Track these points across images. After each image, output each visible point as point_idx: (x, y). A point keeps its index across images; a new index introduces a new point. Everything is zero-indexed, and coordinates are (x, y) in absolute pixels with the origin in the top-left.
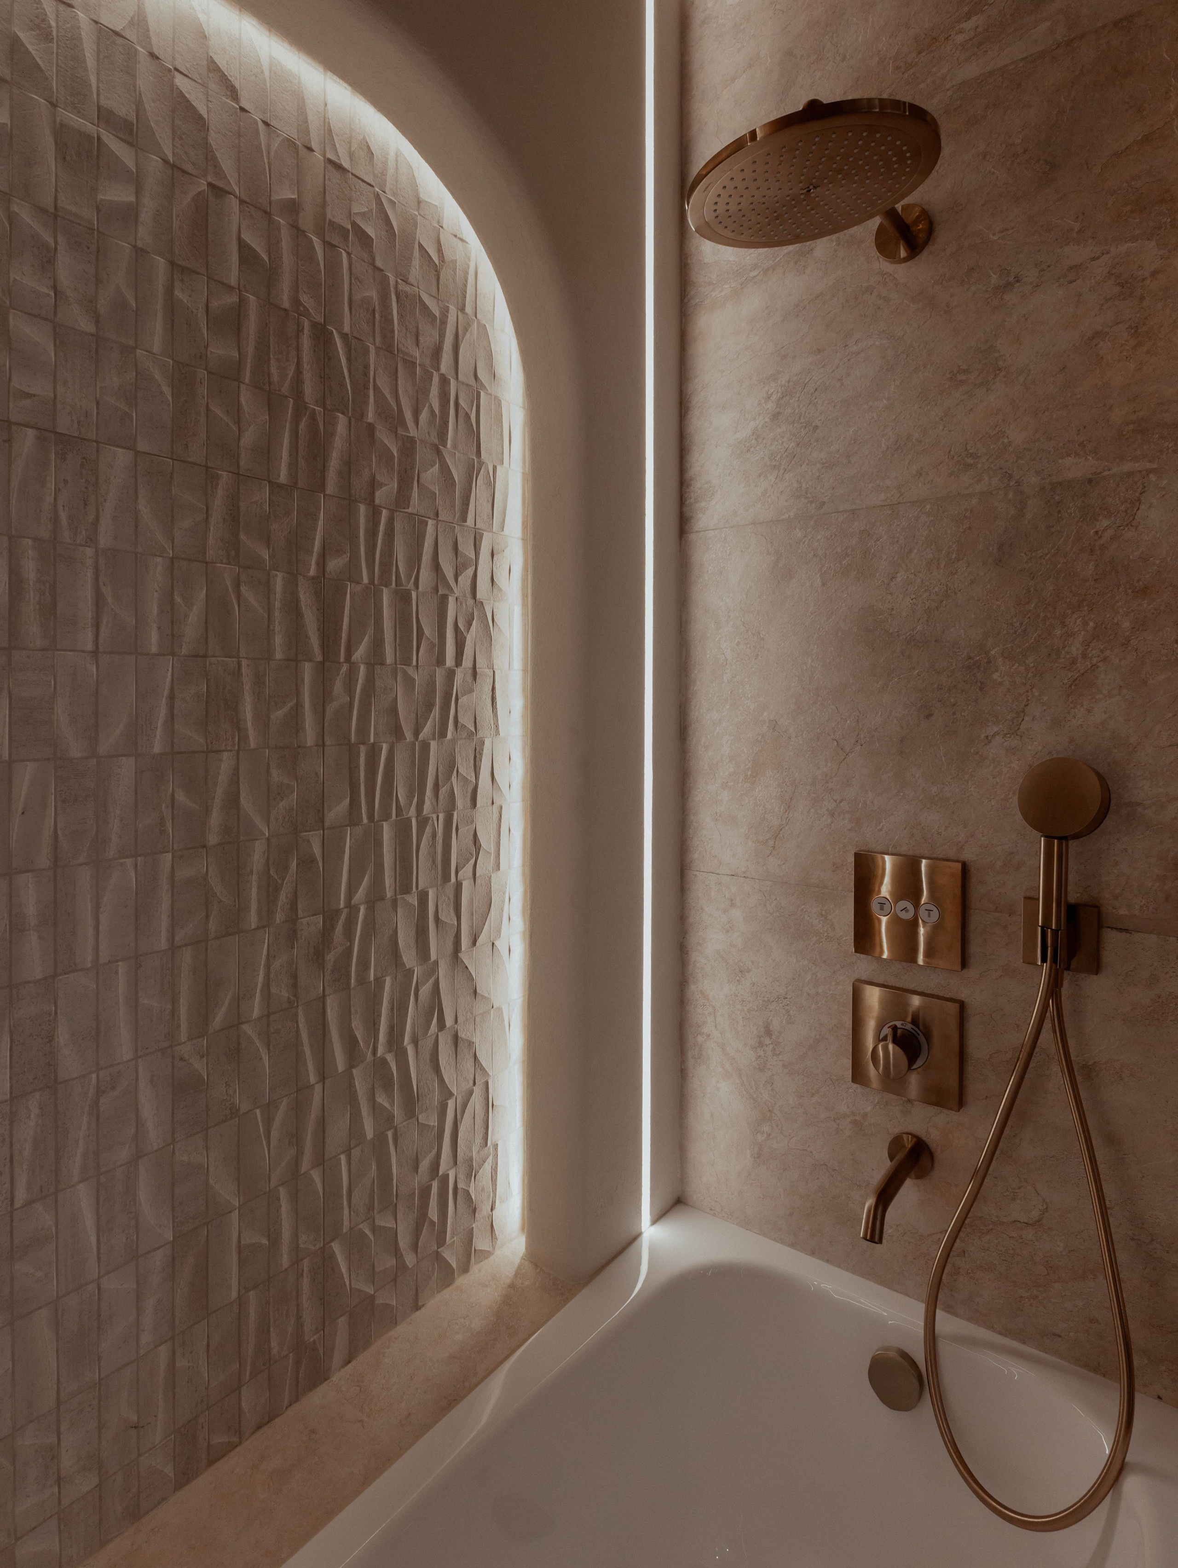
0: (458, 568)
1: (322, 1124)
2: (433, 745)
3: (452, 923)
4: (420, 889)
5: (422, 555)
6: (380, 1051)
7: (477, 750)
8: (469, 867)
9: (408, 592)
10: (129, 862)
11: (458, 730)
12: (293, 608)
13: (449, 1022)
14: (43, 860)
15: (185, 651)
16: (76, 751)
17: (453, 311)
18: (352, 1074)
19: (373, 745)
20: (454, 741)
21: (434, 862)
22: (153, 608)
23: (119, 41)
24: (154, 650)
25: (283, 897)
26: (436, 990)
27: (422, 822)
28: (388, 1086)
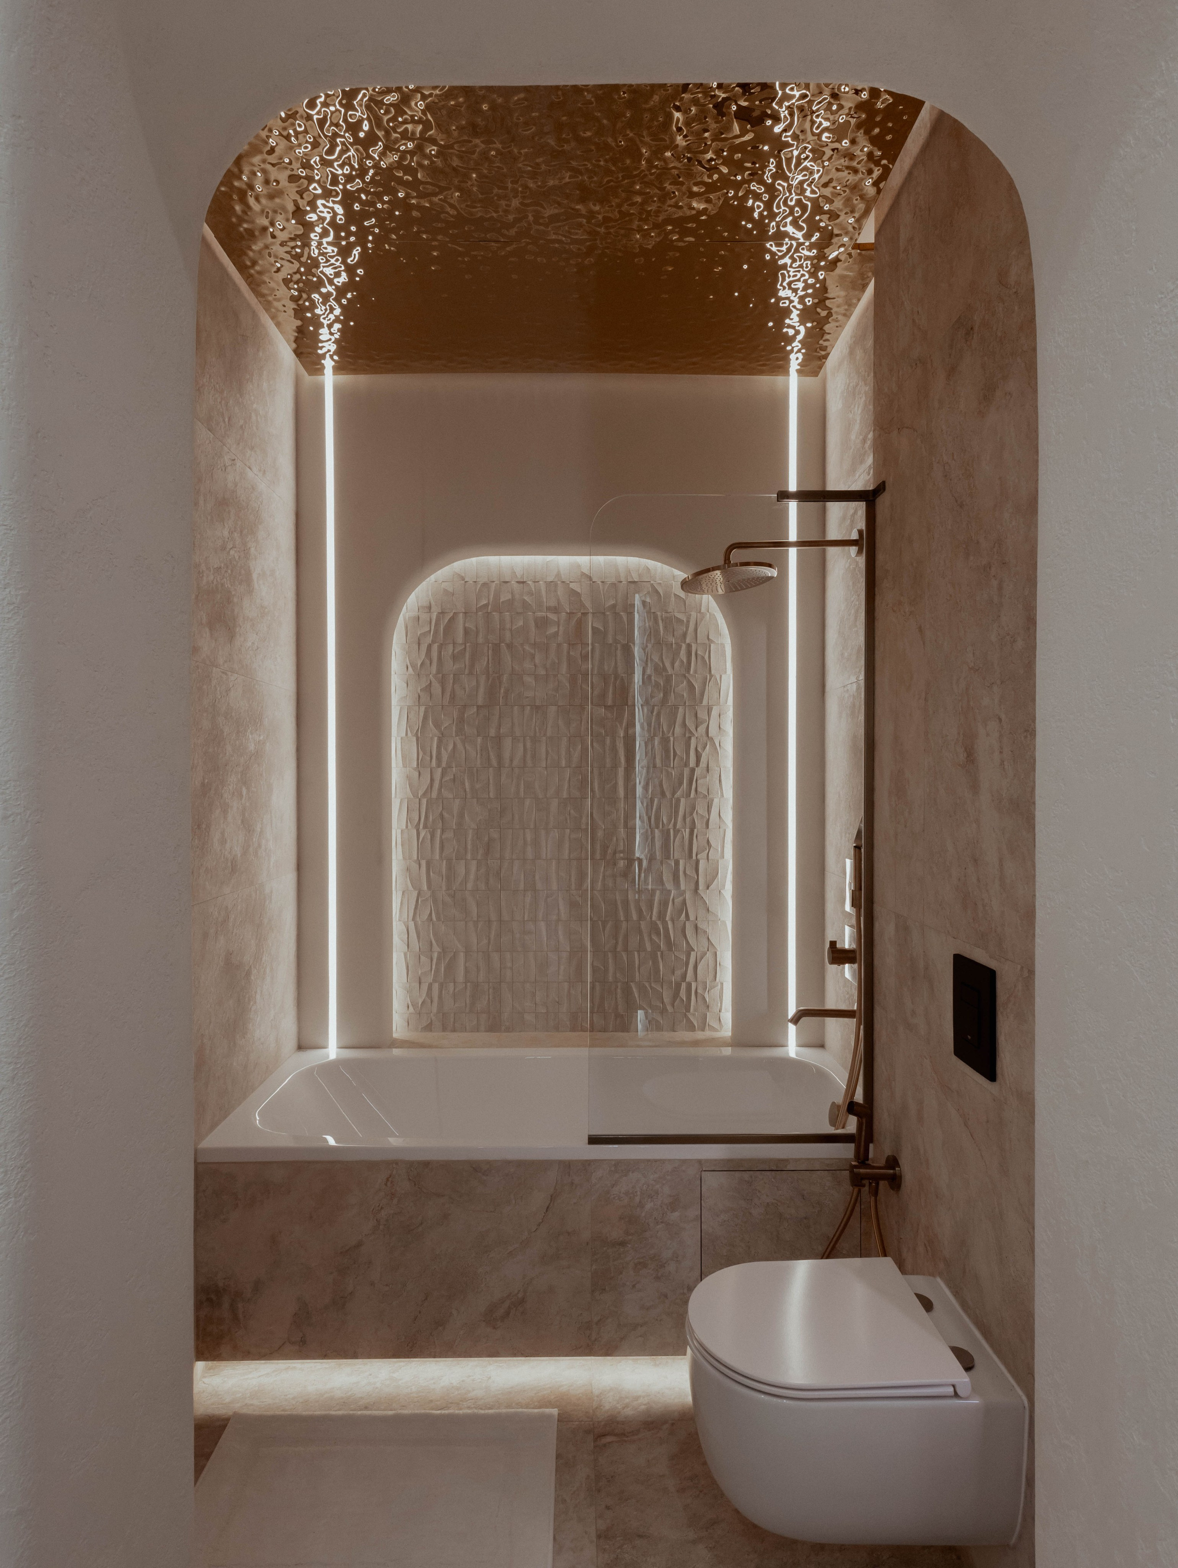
0: (697, 725)
1: (626, 937)
2: (683, 800)
3: (694, 876)
4: (675, 858)
5: (676, 722)
6: (654, 918)
7: (709, 803)
8: (704, 854)
10: (556, 830)
11: (697, 795)
12: (614, 749)
13: (692, 918)
14: (532, 826)
15: (573, 766)
16: (540, 796)
17: (694, 614)
18: (640, 923)
19: (651, 798)
20: (695, 799)
21: (683, 848)
22: (563, 752)
23: (553, 583)
24: (564, 766)
26: (684, 902)
27: (677, 832)
28: (658, 934)
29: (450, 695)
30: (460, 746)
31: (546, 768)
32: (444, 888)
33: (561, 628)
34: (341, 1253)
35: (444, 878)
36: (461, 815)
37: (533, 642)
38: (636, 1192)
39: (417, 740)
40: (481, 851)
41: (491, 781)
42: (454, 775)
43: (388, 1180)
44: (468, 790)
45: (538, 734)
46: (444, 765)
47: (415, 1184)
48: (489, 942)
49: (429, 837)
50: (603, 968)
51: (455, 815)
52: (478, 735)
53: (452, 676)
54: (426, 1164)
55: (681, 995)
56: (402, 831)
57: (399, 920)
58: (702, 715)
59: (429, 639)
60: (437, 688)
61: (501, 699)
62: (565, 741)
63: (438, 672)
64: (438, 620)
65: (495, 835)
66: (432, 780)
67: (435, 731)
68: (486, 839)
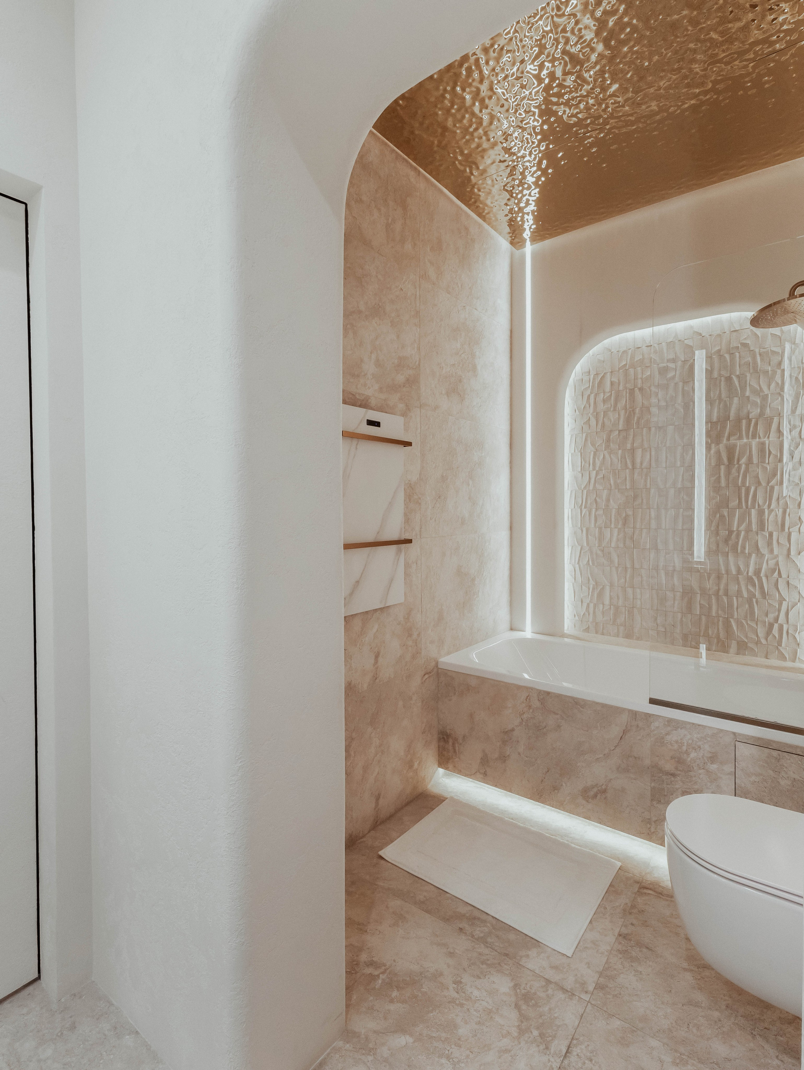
1: (727, 585)
2: (776, 487)
3: (786, 545)
6: (750, 574)
8: (795, 528)
9: (764, 441)
10: (673, 510)
14: (655, 507)
15: (686, 465)
16: (661, 487)
18: (738, 577)
19: (748, 486)
21: (776, 524)
22: (678, 456)
23: (672, 343)
25: (714, 524)
26: (777, 564)
27: (771, 511)
28: (754, 585)
29: (602, 425)
30: (607, 456)
31: (666, 468)
32: (597, 545)
33: (678, 372)
34: (503, 732)
35: (597, 540)
36: (608, 500)
37: (657, 384)
38: (684, 743)
39: (581, 454)
40: (621, 523)
41: (627, 478)
42: (604, 475)
43: (527, 698)
44: (612, 484)
45: (660, 446)
46: (597, 469)
47: (542, 704)
48: (626, 581)
49: (588, 513)
50: (707, 605)
51: (604, 500)
52: (619, 449)
53: (603, 413)
54: (548, 693)
55: (773, 632)
56: (572, 510)
57: (570, 564)
59: (588, 392)
60: (593, 422)
61: (635, 424)
62: (680, 448)
63: (594, 412)
64: (594, 379)
65: (630, 513)
66: (590, 478)
67: (593, 449)
68: (624, 515)
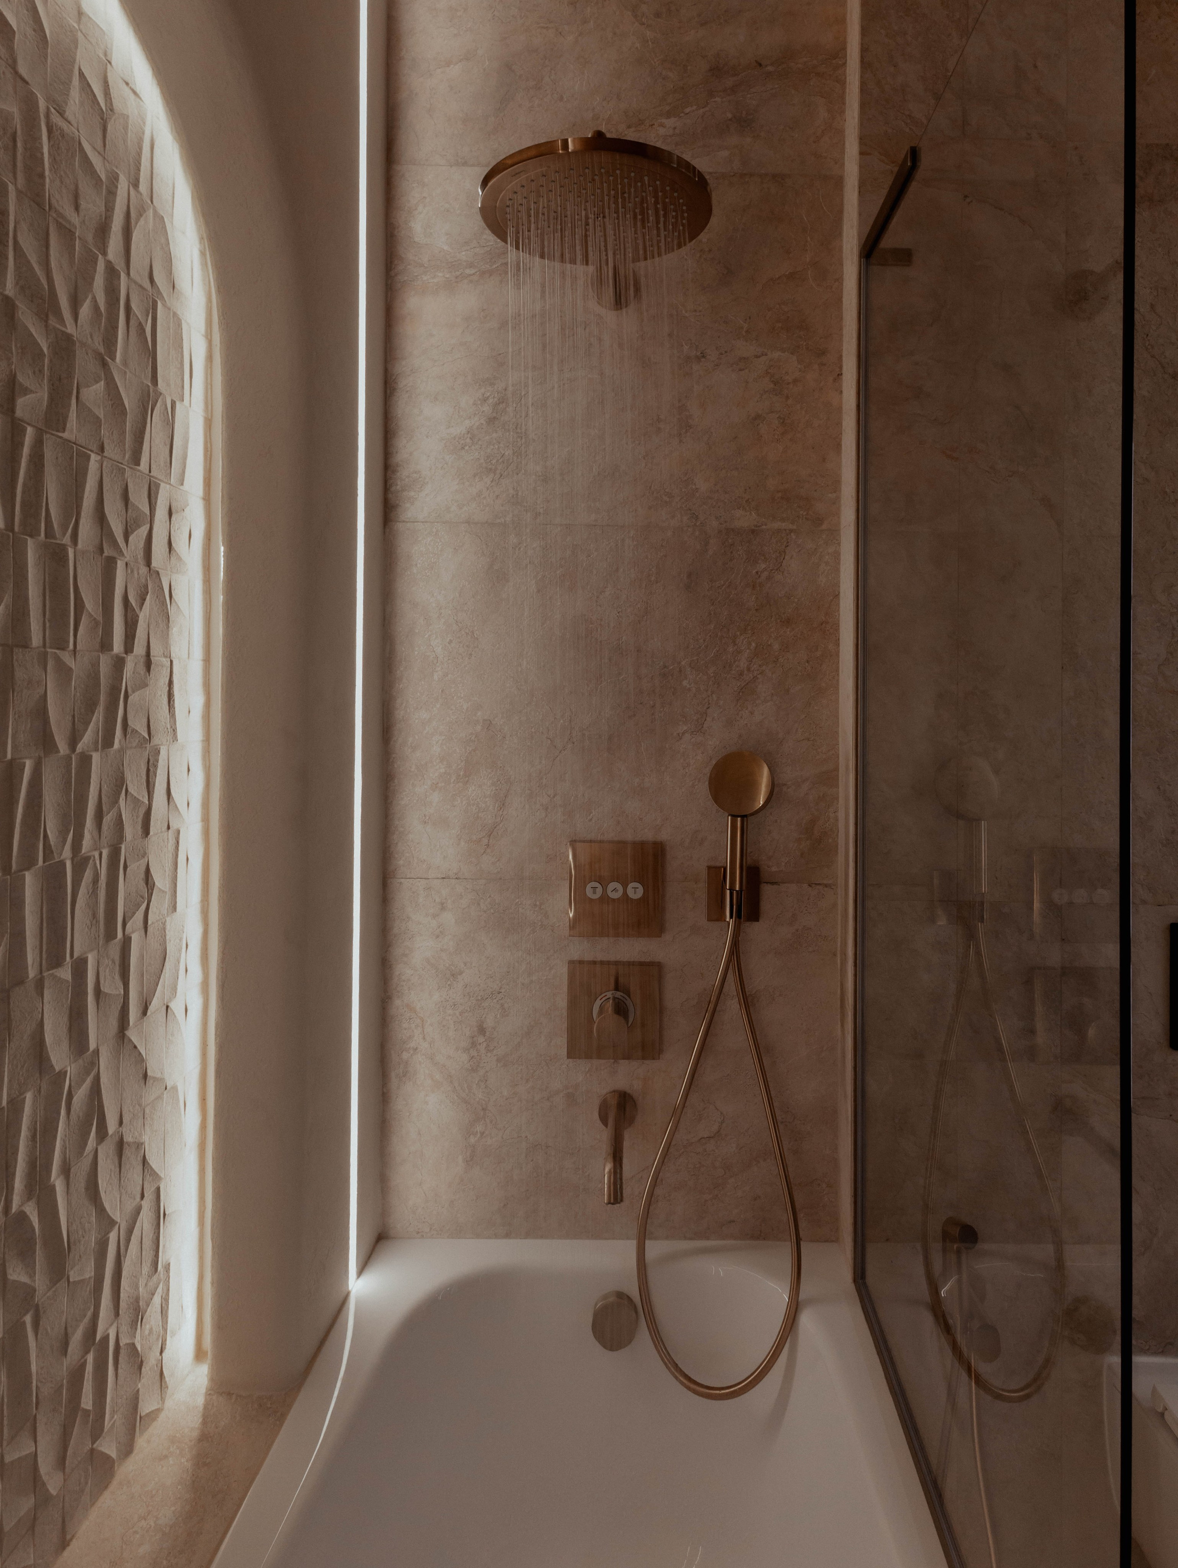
0: (129, 524)
2: (96, 757)
3: (118, 993)
4: (75, 956)
5: (82, 498)
7: (151, 762)
8: (139, 917)
9: (63, 548)
11: (128, 737)
13: (112, 1126)
17: (123, 185)
19: (13, 760)
20: (122, 751)
21: (94, 916)
27: (80, 864)
58: (139, 500)
